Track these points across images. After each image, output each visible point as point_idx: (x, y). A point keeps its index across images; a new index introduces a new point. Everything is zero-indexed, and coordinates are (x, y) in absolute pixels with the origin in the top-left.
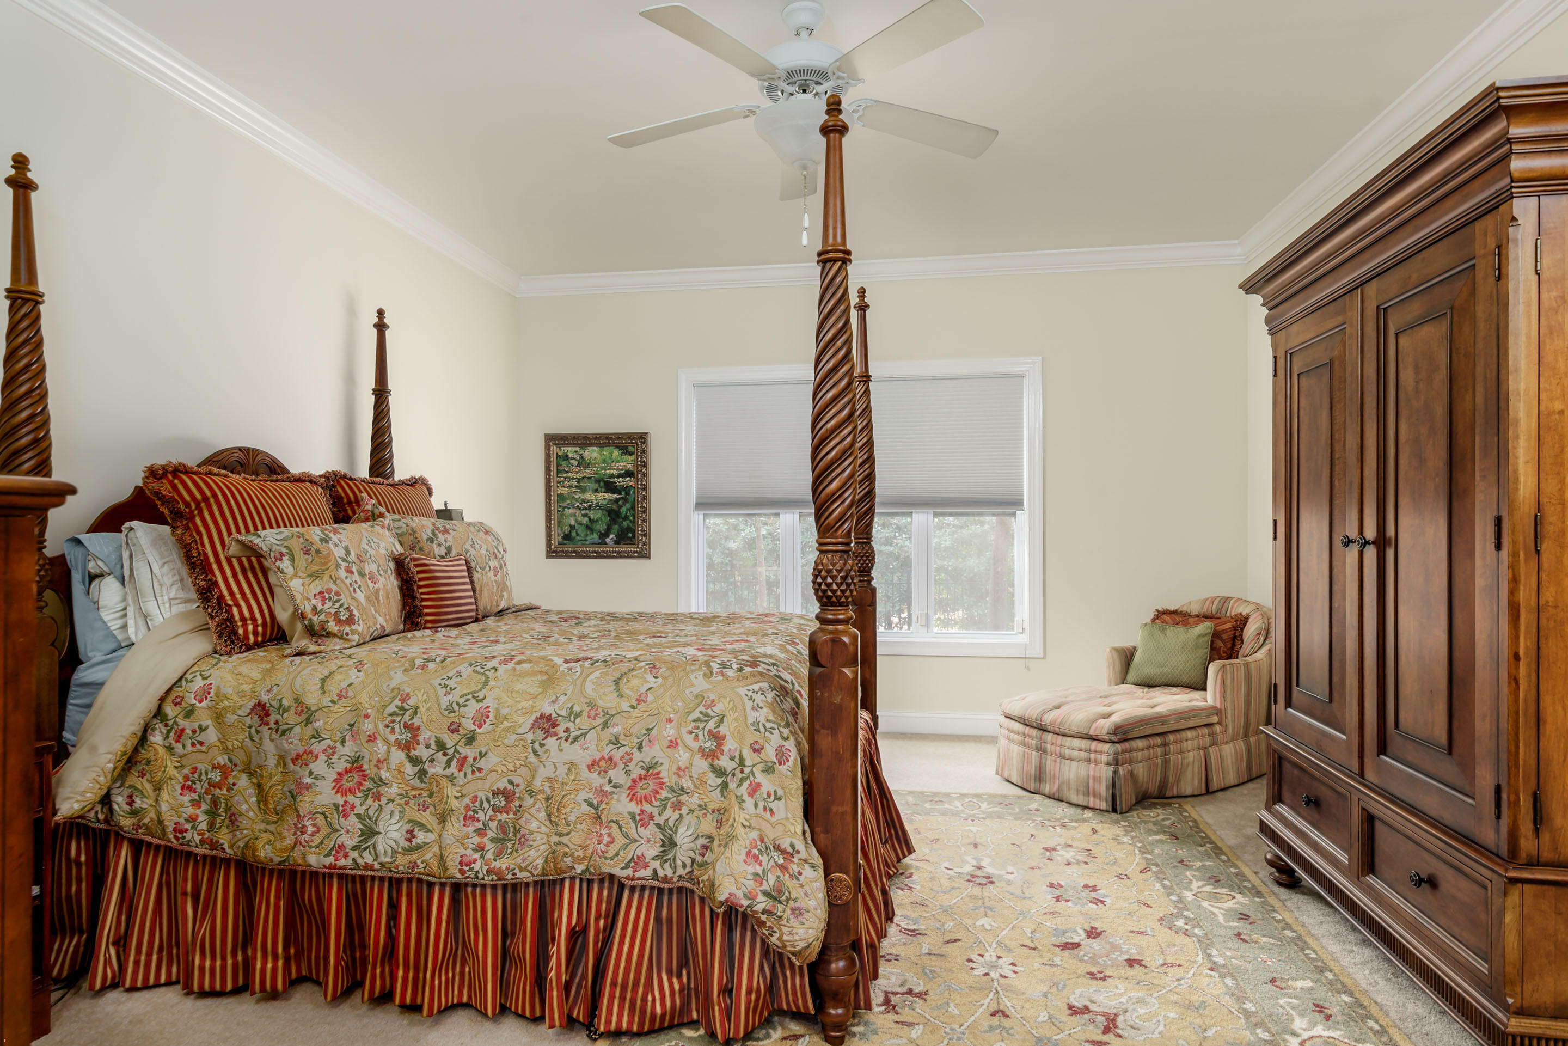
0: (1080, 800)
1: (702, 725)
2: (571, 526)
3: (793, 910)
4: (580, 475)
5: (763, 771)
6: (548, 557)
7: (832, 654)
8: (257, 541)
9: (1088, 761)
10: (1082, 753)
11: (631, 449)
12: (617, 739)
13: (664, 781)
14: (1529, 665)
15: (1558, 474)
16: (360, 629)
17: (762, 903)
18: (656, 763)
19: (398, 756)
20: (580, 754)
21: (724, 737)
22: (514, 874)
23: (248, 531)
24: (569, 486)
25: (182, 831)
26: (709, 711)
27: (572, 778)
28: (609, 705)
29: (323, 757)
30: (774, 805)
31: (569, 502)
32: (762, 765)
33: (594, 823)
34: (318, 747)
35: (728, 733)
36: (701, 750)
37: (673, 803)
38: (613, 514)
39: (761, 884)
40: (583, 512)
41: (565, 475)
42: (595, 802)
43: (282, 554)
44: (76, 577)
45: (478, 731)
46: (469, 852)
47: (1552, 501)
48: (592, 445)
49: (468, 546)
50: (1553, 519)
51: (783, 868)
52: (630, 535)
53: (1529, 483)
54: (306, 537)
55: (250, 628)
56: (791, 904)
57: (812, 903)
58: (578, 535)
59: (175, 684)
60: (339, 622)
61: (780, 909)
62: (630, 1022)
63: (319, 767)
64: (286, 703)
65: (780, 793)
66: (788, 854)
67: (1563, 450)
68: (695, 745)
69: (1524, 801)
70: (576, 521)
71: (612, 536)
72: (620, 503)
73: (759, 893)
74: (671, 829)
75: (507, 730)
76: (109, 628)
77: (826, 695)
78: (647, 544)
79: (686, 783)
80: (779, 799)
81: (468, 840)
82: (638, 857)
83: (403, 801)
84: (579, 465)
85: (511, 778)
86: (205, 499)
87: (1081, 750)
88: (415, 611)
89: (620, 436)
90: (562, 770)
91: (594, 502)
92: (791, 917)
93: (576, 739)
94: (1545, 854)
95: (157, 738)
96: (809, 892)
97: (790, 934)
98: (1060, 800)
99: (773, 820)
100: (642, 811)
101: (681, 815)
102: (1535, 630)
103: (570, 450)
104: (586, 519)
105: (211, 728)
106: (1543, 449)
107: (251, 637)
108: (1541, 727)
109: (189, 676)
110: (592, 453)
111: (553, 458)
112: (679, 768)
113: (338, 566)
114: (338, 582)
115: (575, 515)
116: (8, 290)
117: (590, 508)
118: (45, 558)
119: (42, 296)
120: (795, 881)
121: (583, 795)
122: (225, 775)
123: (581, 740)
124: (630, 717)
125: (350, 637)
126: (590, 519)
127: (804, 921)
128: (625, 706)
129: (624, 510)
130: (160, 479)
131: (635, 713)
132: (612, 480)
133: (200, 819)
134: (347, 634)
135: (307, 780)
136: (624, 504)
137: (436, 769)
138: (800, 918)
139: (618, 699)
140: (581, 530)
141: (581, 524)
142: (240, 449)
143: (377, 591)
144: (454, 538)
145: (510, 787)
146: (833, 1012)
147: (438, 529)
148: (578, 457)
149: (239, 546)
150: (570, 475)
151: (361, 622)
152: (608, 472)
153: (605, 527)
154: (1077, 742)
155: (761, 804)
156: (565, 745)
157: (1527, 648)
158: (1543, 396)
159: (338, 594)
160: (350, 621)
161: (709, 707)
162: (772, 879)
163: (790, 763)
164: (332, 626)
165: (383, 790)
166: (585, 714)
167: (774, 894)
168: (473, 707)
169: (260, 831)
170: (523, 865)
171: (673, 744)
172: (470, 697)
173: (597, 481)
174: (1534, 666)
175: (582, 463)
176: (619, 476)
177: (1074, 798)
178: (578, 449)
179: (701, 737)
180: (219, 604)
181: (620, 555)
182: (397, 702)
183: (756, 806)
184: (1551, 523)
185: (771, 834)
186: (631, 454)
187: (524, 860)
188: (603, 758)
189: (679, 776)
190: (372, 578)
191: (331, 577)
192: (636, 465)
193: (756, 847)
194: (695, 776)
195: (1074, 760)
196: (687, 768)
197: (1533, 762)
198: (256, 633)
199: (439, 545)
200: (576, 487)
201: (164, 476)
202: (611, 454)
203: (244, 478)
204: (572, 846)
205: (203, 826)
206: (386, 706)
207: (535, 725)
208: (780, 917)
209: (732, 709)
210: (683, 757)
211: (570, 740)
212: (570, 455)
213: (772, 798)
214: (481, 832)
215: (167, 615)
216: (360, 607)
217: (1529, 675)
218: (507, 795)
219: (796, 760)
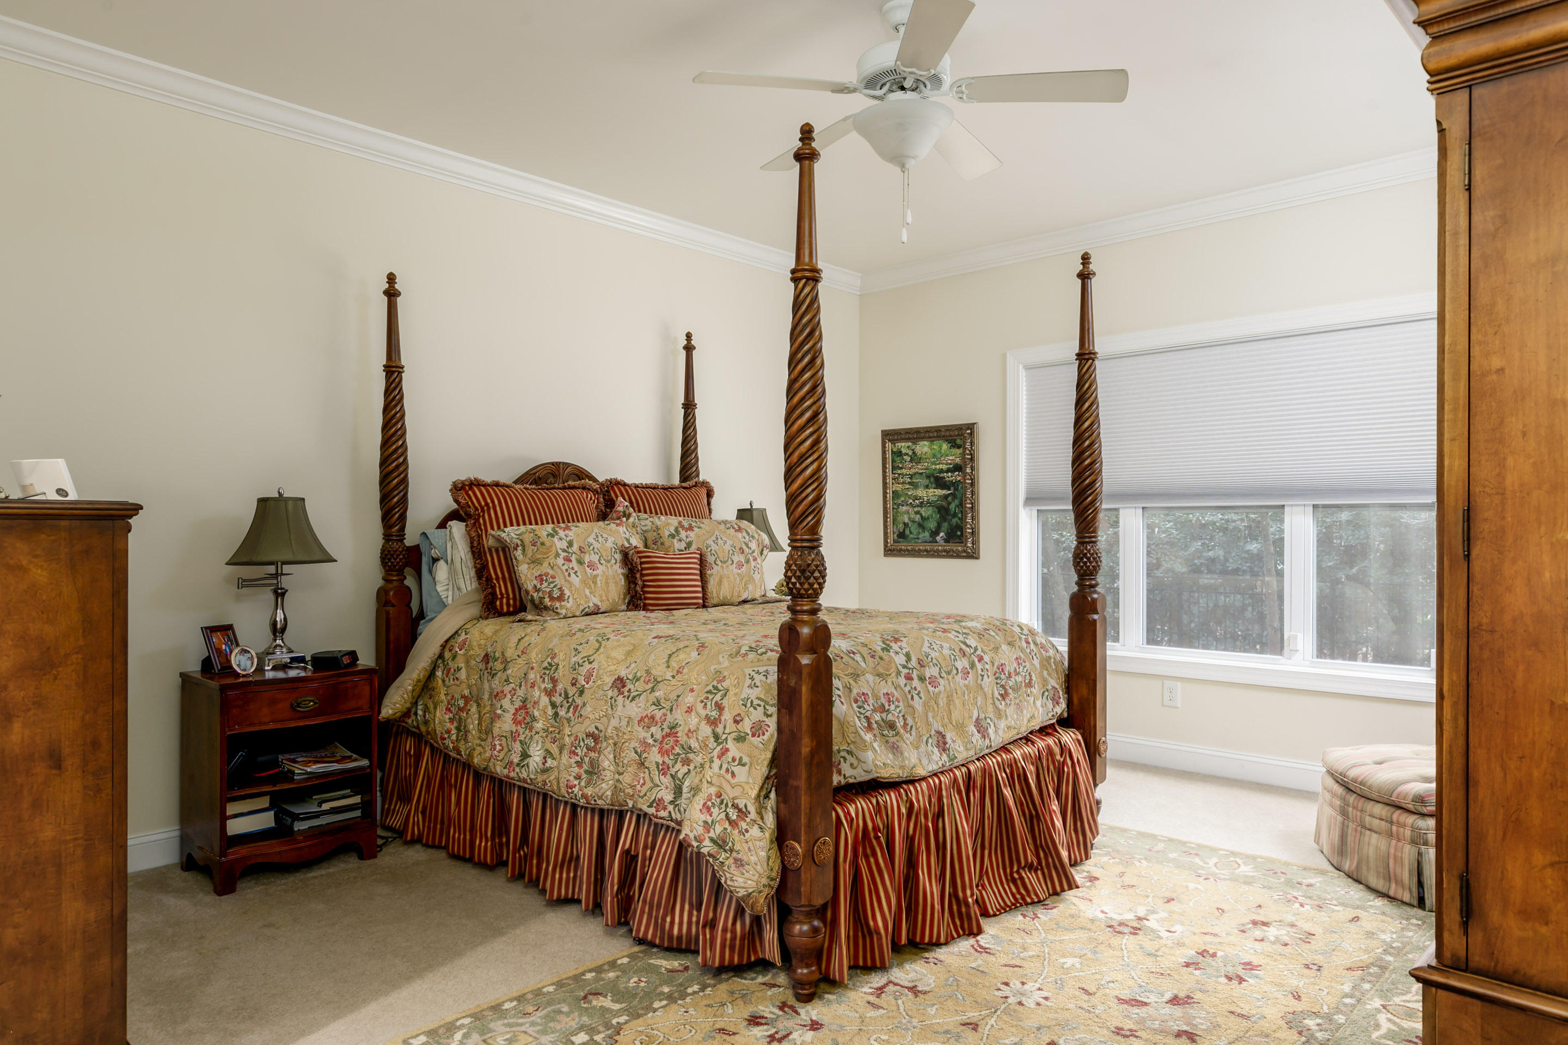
0: (1380, 884)
1: (711, 697)
2: (905, 524)
3: (736, 860)
4: (913, 471)
5: (734, 739)
6: (885, 555)
7: (789, 642)
8: (503, 535)
9: (1390, 835)
10: (1383, 823)
11: (959, 442)
12: (658, 701)
13: (679, 739)
14: (1455, 705)
15: (1496, 453)
16: (569, 605)
17: (707, 847)
18: (677, 724)
19: (545, 700)
20: (635, 710)
21: (723, 709)
22: (595, 801)
23: (499, 528)
24: (903, 483)
25: (445, 739)
26: (719, 686)
27: (629, 729)
28: (658, 673)
29: (509, 696)
30: (737, 769)
31: (903, 499)
32: (736, 734)
33: (638, 768)
34: (507, 689)
35: (727, 706)
36: (707, 718)
37: (682, 758)
38: (943, 511)
39: (709, 832)
40: (916, 509)
41: (899, 472)
42: (639, 751)
43: (517, 546)
44: (425, 560)
45: (586, 686)
46: (572, 778)
47: (1487, 490)
48: (923, 439)
49: (710, 542)
50: (1488, 514)
51: (733, 823)
52: (959, 533)
53: (1456, 468)
54: (536, 532)
55: (505, 600)
56: (734, 854)
57: (753, 859)
58: (911, 533)
59: (452, 636)
60: (552, 599)
61: (723, 856)
62: (654, 935)
63: (506, 703)
64: (497, 655)
65: (745, 759)
66: (743, 813)
67: (1502, 422)
68: (703, 713)
69: (1449, 883)
70: (909, 519)
71: (942, 534)
72: (950, 499)
73: (707, 839)
74: (679, 779)
75: (598, 687)
76: (440, 596)
77: (785, 677)
78: (976, 543)
79: (694, 744)
80: (744, 765)
81: (571, 769)
82: (659, 800)
83: (544, 735)
84: (911, 461)
85: (597, 724)
86: (487, 504)
87: (1382, 819)
88: (636, 595)
89: (948, 428)
90: (624, 723)
91: (926, 498)
92: (733, 865)
93: (633, 699)
94: (1477, 958)
95: (439, 674)
96: (752, 848)
97: (732, 880)
98: (1360, 883)
99: (733, 781)
100: (663, 762)
101: (689, 770)
102: (1463, 661)
103: (903, 446)
104: (918, 516)
105: (464, 669)
106: (1476, 421)
107: (505, 607)
108: (1471, 790)
109: (460, 632)
110: (923, 448)
111: (889, 455)
112: (689, 730)
113: (557, 555)
114: (555, 567)
115: (908, 513)
116: (384, 366)
117: (921, 505)
118: (405, 546)
119: (402, 367)
120: (742, 836)
121: (634, 744)
122: (466, 703)
123: (637, 698)
124: (669, 685)
125: (558, 611)
126: (922, 517)
127: (744, 871)
128: (668, 676)
129: (952, 506)
130: (460, 490)
131: (674, 682)
132: (942, 475)
133: (453, 732)
134: (557, 608)
135: (499, 712)
136: (953, 500)
137: (562, 713)
138: (741, 869)
139: (665, 669)
140: (914, 528)
141: (914, 522)
142: (553, 464)
143: (596, 576)
144: (696, 534)
145: (596, 732)
146: (799, 971)
147: (682, 527)
148: (910, 453)
149: (494, 540)
150: (904, 471)
151: (571, 600)
152: (938, 467)
153: (936, 525)
154: (1378, 809)
155: (725, 766)
156: (627, 702)
157: (1452, 683)
158: (1476, 351)
159: (553, 577)
160: (561, 598)
161: (719, 682)
162: (718, 829)
163: (766, 737)
164: (547, 601)
165: (535, 724)
166: (642, 679)
167: (720, 842)
168: (587, 666)
169: (477, 745)
170: (600, 794)
171: (689, 710)
172: (586, 659)
173: (928, 477)
174: (1462, 708)
175: (915, 459)
176: (948, 471)
177: (1374, 882)
178: (910, 444)
179: (709, 706)
180: (487, 580)
181: (949, 555)
182: (549, 660)
183: (721, 767)
184: (1486, 520)
185: (729, 793)
186: (959, 447)
187: (600, 790)
188: (647, 716)
189: (688, 737)
190: (591, 566)
191: (549, 564)
192: (963, 458)
193: (710, 800)
194: (700, 738)
195: (1376, 832)
196: (695, 731)
197: (1461, 835)
198: (508, 604)
199: (680, 540)
200: (909, 483)
201: (463, 488)
202: (940, 447)
203: (525, 488)
204: (624, 784)
205: (454, 737)
206: (543, 662)
207: (614, 685)
208: (723, 863)
209: (735, 686)
210: (693, 721)
211: (630, 699)
212: (904, 451)
213: (737, 763)
214: (579, 764)
215: (469, 589)
216: (573, 588)
217: (1455, 719)
218: (596, 738)
219: (772, 735)
